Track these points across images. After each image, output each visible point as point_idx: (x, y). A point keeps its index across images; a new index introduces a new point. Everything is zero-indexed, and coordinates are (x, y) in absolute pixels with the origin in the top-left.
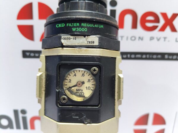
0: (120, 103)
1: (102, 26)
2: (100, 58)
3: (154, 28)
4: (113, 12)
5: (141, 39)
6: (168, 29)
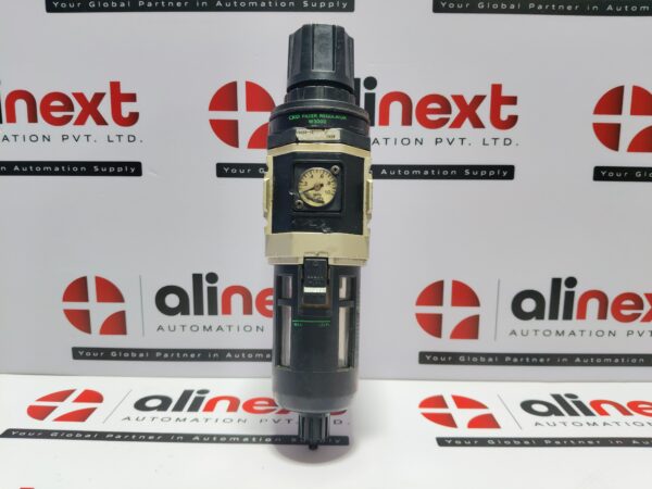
0: (370, 216)
1: (344, 118)
2: (343, 156)
3: (442, 123)
4: (370, 98)
5: (419, 142)
6: (467, 123)
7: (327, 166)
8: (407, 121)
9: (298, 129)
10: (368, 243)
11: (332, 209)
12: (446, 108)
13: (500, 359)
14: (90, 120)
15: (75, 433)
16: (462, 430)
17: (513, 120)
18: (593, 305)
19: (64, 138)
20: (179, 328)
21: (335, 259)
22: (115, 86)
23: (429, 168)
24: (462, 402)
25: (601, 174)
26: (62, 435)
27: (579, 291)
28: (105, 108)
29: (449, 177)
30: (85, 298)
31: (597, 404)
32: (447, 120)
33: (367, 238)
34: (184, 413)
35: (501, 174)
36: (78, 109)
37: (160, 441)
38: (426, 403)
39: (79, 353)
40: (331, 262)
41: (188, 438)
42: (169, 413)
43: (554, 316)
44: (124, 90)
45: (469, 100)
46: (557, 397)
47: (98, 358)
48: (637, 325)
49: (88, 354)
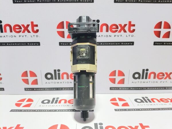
8: (107, 31)
12: (117, 28)
13: (130, 89)
15: (28, 110)
16: (121, 107)
17: (134, 30)
18: (152, 75)
19: (20, 36)
20: (51, 83)
22: (32, 23)
23: (113, 43)
24: (120, 100)
25: (155, 44)
26: (25, 111)
27: (149, 72)
28: (30, 28)
29: (118, 45)
30: (27, 76)
31: (152, 99)
32: (117, 30)
34: (54, 104)
35: (131, 44)
36: (23, 29)
37: (49, 111)
38: (112, 100)
39: (26, 89)
41: (55, 111)
42: (50, 104)
43: (143, 78)
44: (35, 24)
45: (123, 25)
46: (143, 98)
47: (31, 90)
48: (163, 80)
49: (28, 89)
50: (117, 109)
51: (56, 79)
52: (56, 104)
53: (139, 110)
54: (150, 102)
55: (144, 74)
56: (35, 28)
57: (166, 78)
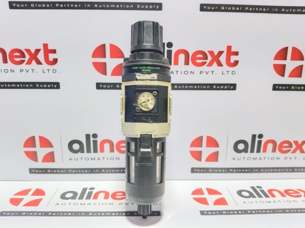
0: (171, 114)
1: (159, 68)
2: (158, 87)
3: (204, 64)
4: (170, 52)
5: (192, 73)
6: (215, 64)
7: (151, 92)
8: (187, 63)
9: (137, 74)
10: (170, 126)
11: (153, 112)
12: (205, 57)
13: (228, 170)
14: (34, 62)
15: (33, 212)
16: (211, 207)
17: (236, 63)
18: (270, 146)
19: (21, 71)
20: (79, 159)
21: (155, 135)
22: (45, 46)
23: (197, 85)
24: (211, 192)
25: (276, 87)
26: (28, 214)
27: (264, 140)
28: (41, 56)
29: (206, 89)
30: (34, 146)
31: (270, 191)
32: (206, 62)
33: (169, 124)
34: (84, 200)
35: (230, 87)
36: (27, 57)
37: (74, 216)
38: (195, 192)
39: (32, 171)
40: (153, 137)
41: (87, 214)
42: (77, 200)
43: (252, 151)
44: (50, 47)
45: (216, 53)
46: (253, 188)
47: (42, 173)
48: (289, 155)
49: (37, 171)
50: (205, 211)
51: (89, 151)
52: (88, 201)
53: (245, 212)
54: (267, 196)
55: (255, 144)
56: (51, 57)
57: (294, 152)
